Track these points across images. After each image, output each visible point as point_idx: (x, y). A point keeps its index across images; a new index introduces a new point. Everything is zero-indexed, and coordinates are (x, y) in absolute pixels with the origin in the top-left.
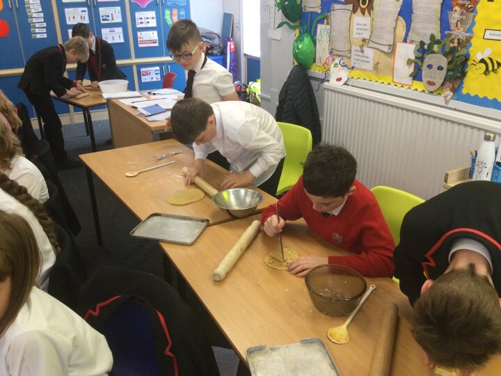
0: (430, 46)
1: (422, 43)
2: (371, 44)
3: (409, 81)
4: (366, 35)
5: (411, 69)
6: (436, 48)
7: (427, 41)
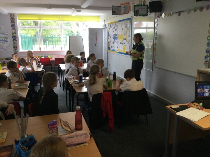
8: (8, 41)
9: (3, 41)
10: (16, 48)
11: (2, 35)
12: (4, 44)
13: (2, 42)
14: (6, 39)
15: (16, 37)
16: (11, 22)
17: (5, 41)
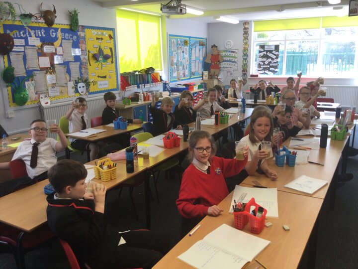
0: (78, 81)
1: (76, 80)
2: (57, 85)
3: (74, 94)
4: (54, 82)
5: (74, 90)
6: (80, 81)
7: (77, 80)
8: (236, 62)
9: (230, 61)
10: (245, 72)
11: (230, 53)
12: (231, 66)
13: (229, 63)
14: (234, 59)
15: (247, 55)
16: (244, 34)
17: (232, 62)
